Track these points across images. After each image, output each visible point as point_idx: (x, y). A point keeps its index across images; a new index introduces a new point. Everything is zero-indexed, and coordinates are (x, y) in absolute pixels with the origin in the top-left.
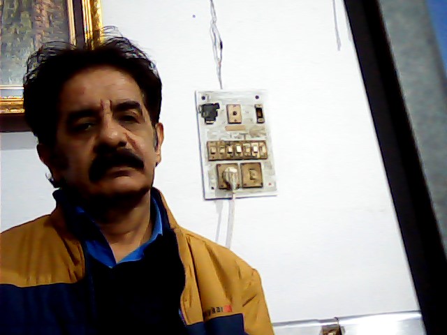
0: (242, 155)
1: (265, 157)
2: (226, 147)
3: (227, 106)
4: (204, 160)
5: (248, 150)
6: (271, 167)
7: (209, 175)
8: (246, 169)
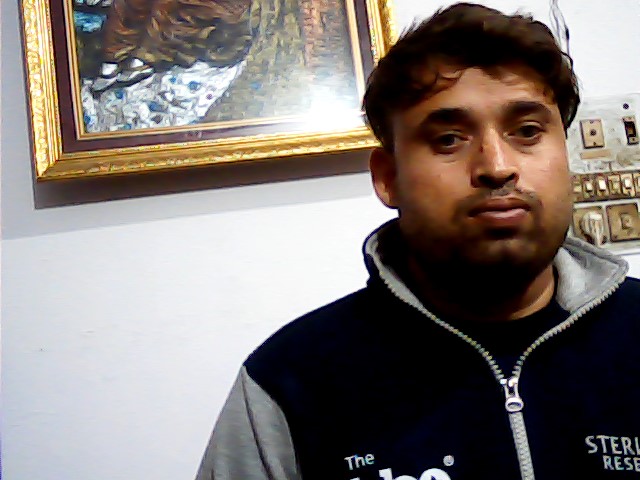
0: (607, 193)
2: (582, 183)
3: (581, 123)
5: (616, 186)
8: (614, 214)
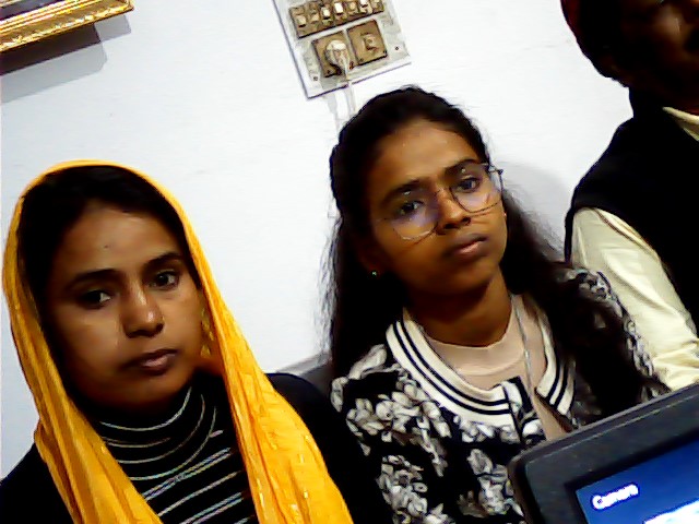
0: (345, 16)
1: (379, 10)
2: (319, 10)
4: (291, 39)
5: (353, 6)
6: (392, 22)
7: (306, 60)
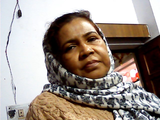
3: (18, 111)
